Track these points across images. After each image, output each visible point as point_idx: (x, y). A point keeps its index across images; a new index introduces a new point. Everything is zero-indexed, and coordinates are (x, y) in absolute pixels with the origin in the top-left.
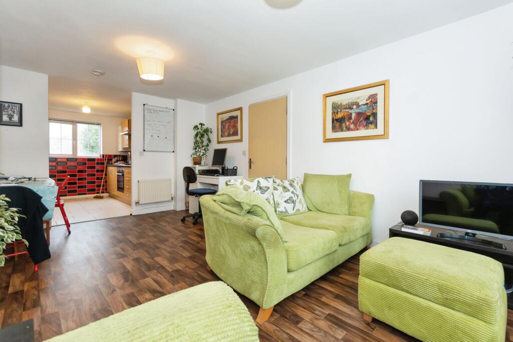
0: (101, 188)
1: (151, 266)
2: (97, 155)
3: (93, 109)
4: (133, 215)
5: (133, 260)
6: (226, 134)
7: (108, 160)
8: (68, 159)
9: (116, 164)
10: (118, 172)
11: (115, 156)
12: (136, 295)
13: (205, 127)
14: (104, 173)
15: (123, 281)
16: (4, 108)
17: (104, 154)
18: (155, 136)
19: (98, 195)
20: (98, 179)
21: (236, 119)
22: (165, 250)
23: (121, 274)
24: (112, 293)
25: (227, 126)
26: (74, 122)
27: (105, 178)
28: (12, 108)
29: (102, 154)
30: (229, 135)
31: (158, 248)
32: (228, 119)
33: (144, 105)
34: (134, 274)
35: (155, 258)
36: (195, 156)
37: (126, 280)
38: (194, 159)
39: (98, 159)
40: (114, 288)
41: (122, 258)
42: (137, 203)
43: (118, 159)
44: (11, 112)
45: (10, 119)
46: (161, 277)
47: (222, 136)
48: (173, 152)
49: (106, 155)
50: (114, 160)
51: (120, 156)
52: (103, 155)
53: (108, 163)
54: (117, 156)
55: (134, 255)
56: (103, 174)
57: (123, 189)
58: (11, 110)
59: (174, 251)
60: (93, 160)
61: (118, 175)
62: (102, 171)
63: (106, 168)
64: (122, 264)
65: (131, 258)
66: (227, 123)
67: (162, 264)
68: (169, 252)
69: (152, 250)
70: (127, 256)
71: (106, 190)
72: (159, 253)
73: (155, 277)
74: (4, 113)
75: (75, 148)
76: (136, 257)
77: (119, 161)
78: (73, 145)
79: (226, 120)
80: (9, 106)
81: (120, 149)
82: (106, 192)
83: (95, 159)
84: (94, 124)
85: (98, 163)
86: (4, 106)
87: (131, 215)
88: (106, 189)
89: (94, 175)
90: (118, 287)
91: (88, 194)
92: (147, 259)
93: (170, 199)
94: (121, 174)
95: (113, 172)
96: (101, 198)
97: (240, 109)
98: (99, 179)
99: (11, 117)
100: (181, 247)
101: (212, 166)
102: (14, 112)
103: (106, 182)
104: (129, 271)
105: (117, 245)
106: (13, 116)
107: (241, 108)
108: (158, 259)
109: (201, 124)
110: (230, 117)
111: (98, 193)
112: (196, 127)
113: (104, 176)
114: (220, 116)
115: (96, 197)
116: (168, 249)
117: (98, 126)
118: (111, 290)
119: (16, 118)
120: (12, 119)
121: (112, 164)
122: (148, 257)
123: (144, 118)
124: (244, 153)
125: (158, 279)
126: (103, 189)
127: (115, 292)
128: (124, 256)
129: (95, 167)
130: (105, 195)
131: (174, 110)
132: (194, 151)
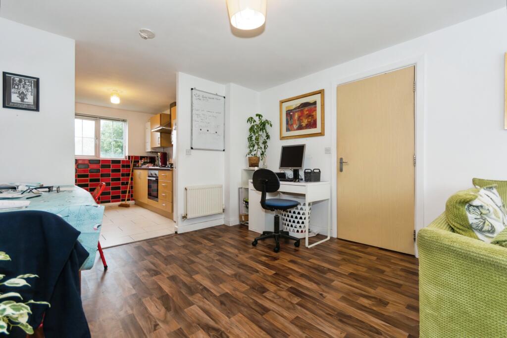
0: (127, 194)
1: (192, 288)
2: (122, 156)
3: (122, 99)
4: (179, 233)
5: (168, 278)
6: (295, 127)
7: (135, 162)
8: (90, 161)
9: (144, 167)
10: (149, 177)
11: (142, 158)
12: (185, 332)
13: (264, 119)
14: (130, 177)
15: (163, 310)
16: (13, 83)
17: (131, 155)
18: (204, 130)
19: (123, 202)
20: (123, 184)
21: (313, 106)
22: (202, 265)
23: (158, 299)
24: (155, 330)
25: (296, 116)
26: (97, 118)
27: (132, 183)
28: (25, 84)
29: (127, 155)
30: (300, 128)
31: (193, 262)
32: (299, 107)
33: (192, 89)
34: (174, 299)
35: (193, 276)
36: (250, 156)
37: (168, 309)
38: (250, 159)
39: (123, 161)
40: (156, 322)
41: (155, 275)
42: (185, 217)
43: (146, 161)
44: (22, 90)
45: (22, 99)
46: (209, 305)
47: (288, 130)
48: (224, 150)
49: (132, 157)
50: (141, 162)
51: (147, 157)
52: (129, 157)
53: (134, 165)
54: (144, 157)
55: (168, 271)
56: (128, 179)
57: (157, 197)
58: (24, 87)
59: (212, 266)
60: (118, 162)
61: (149, 180)
62: (128, 175)
63: (132, 171)
64: (156, 283)
65: (166, 276)
66: (296, 112)
67: (205, 286)
68: (207, 268)
69: (187, 265)
70: (160, 274)
71: (131, 198)
72: (196, 269)
73: (201, 304)
74: (13, 90)
75: (97, 148)
76: (171, 274)
77: (147, 163)
78: (96, 145)
79: (295, 109)
80: (20, 81)
81: (149, 150)
82: (132, 200)
83: (120, 161)
84: (119, 121)
85: (123, 166)
86: (14, 80)
87: (176, 232)
88: (132, 195)
89: (119, 179)
90: (159, 320)
91: (113, 202)
92: (184, 277)
93: (222, 211)
94: (154, 179)
95: (142, 176)
96: (127, 206)
97: (321, 92)
98: (125, 185)
99: (23, 96)
100: (218, 260)
101: (280, 168)
102: (27, 90)
103: (132, 187)
104: (167, 295)
105: (145, 257)
106: (26, 95)
107: (323, 90)
108: (198, 277)
109: (259, 116)
110: (302, 104)
111: (123, 200)
112: (250, 120)
113: (130, 181)
114: (283, 104)
115: (121, 206)
116: (205, 264)
117: (123, 123)
118: (153, 323)
119: (30, 99)
120: (25, 100)
121: (138, 166)
122: (184, 275)
123: (192, 105)
124: (328, 151)
125: (207, 307)
126: (129, 196)
127: (158, 327)
128: (157, 273)
129: (120, 169)
130: (131, 202)
131: (224, 97)
132: (248, 151)
